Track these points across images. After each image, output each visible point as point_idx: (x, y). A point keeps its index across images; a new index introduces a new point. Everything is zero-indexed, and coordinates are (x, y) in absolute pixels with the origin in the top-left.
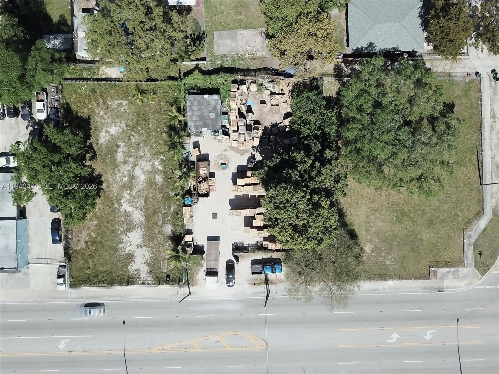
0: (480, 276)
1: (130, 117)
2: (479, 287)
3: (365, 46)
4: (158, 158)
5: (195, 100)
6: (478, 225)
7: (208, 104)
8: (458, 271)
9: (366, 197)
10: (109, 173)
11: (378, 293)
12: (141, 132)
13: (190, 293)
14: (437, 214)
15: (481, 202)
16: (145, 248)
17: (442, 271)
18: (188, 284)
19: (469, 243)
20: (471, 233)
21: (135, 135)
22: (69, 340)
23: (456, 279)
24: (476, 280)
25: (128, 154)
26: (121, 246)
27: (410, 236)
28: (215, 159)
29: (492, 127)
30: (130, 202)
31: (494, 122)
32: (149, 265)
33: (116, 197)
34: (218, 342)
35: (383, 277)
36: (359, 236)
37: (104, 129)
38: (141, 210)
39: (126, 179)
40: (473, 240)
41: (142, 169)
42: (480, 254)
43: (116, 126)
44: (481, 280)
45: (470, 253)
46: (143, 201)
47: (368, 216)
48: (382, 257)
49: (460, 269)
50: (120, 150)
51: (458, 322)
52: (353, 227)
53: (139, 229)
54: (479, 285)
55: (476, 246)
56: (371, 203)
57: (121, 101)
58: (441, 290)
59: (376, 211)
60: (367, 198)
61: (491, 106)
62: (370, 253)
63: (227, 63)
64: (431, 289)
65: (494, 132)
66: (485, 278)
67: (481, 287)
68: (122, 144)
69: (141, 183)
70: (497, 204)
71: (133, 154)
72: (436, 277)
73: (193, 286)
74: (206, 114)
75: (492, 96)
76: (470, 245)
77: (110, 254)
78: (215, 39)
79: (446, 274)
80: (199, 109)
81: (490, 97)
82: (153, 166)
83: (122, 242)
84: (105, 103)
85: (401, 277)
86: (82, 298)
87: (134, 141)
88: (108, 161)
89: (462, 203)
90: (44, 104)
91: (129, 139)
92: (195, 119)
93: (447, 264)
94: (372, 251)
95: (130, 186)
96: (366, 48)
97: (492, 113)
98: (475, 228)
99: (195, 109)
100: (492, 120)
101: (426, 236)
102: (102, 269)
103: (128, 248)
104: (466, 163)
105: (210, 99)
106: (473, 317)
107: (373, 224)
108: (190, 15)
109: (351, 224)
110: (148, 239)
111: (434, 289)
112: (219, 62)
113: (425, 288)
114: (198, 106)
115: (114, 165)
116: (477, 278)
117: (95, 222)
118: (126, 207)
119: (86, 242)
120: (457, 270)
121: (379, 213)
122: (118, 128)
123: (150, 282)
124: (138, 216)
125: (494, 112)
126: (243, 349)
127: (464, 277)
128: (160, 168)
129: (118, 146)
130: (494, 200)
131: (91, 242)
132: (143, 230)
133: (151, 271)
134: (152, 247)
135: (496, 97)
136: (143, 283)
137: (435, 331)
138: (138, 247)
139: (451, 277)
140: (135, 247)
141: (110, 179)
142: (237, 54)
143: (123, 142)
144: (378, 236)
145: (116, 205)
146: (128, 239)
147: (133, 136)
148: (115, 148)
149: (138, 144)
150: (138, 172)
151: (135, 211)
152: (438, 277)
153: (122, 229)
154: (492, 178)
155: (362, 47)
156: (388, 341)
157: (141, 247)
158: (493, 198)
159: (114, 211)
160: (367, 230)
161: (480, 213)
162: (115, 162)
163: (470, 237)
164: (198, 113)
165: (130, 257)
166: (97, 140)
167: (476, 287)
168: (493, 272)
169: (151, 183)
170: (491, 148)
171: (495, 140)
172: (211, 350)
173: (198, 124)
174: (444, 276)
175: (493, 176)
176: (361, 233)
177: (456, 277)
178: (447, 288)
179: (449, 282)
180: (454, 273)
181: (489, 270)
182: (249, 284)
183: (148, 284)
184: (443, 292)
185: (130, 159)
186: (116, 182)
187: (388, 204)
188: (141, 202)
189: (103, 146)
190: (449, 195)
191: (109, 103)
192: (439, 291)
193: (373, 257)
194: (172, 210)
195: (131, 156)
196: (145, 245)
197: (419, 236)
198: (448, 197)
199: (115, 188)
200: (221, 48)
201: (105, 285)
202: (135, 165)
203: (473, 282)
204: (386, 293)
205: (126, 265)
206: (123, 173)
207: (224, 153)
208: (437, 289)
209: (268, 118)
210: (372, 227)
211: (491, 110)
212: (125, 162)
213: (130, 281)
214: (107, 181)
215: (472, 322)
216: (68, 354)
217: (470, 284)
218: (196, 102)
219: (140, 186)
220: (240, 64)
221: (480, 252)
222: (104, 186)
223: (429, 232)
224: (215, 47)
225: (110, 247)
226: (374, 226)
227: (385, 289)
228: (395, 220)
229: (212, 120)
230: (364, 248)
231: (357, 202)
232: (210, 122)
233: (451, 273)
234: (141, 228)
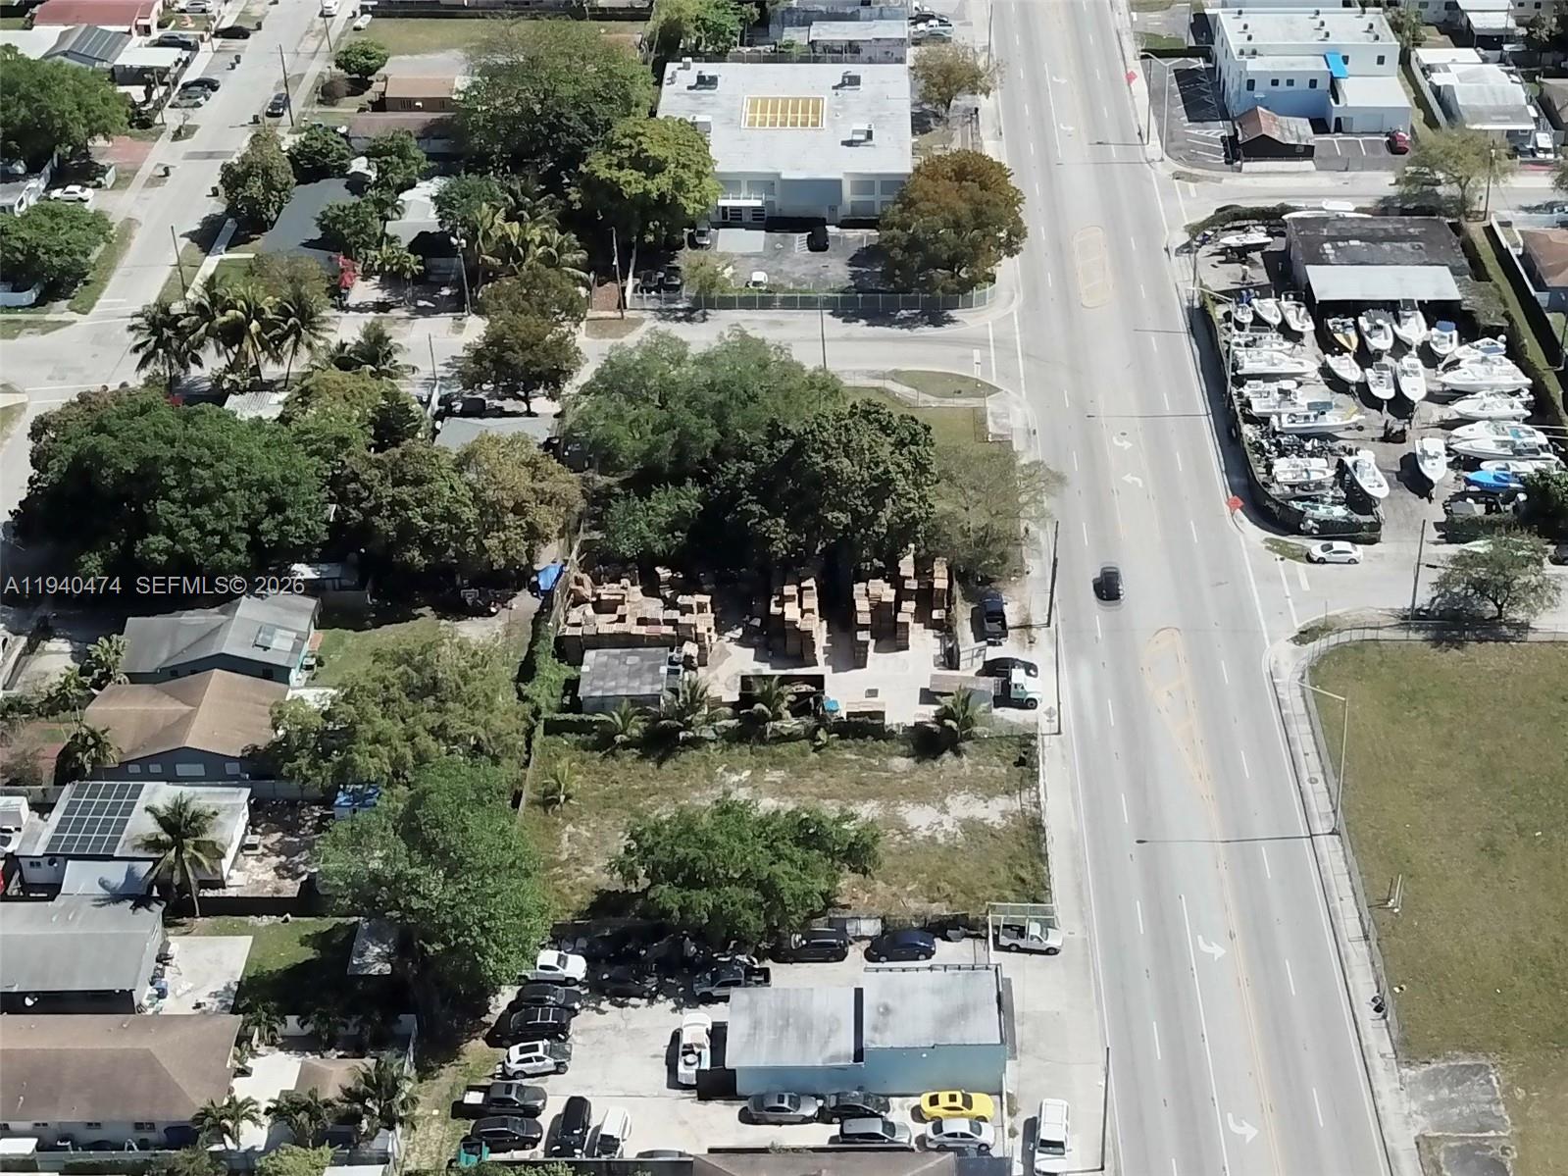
1: (608, 822)
4: (722, 776)
5: (591, 685)
7: (605, 665)
16: (948, 801)
21: (656, 812)
26: (941, 840)
32: (989, 795)
46: (828, 802)
53: (899, 809)
57: (565, 836)
74: (627, 668)
77: (963, 859)
80: (615, 677)
82: (741, 784)
83: (932, 839)
84: (564, 864)
86: (1082, 913)
92: (637, 684)
99: (613, 684)
103: (948, 826)
105: (592, 663)
110: (923, 795)
114: (607, 679)
117: (879, 884)
119: (932, 901)
123: (1033, 794)
128: (747, 773)
131: (932, 892)
132: (902, 802)
133: (1007, 793)
134: (945, 790)
136: (1037, 805)
138: (947, 813)
140: (945, 817)
146: (924, 827)
153: (898, 838)
157: (944, 807)
164: (624, 681)
165: (971, 827)
183: (1038, 796)
191: (564, 856)
194: (854, 757)
196: (942, 800)
205: (993, 834)
213: (1035, 828)
218: (595, 682)
225: (944, 859)
229: (642, 660)
234: (896, 805)
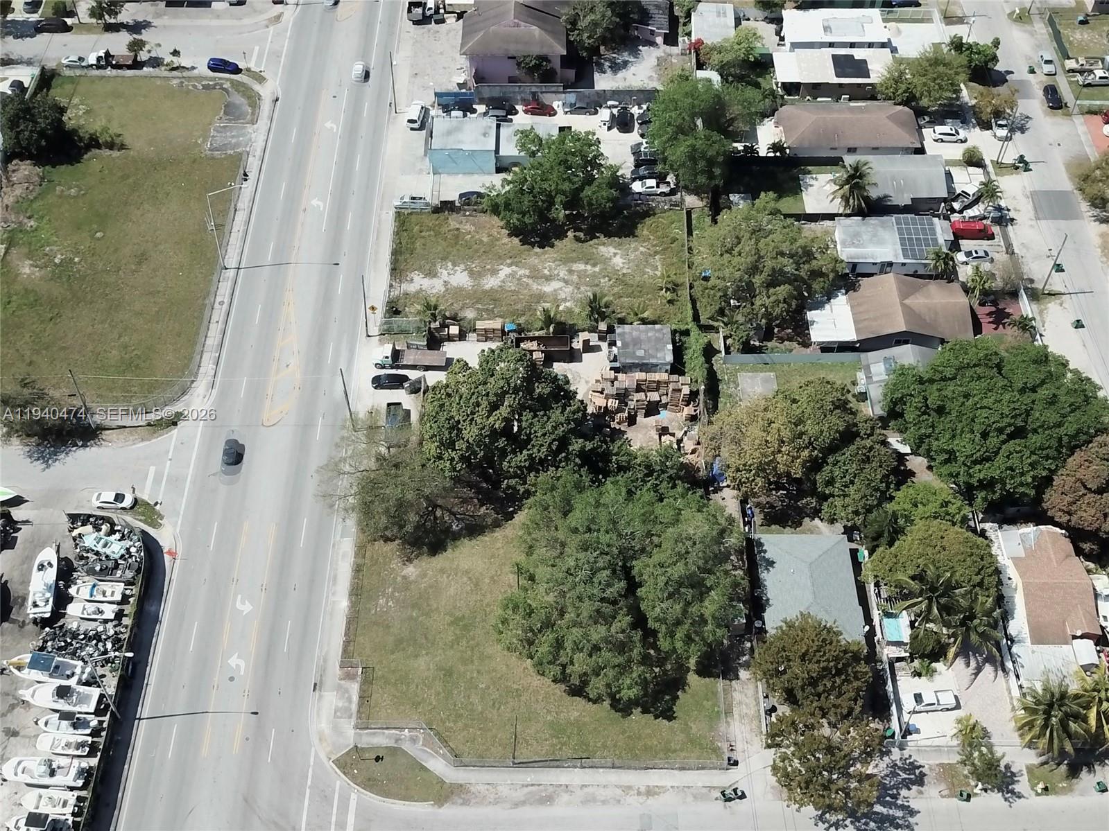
0: (334, 757)
1: (638, 278)
2: (313, 754)
3: (767, 556)
4: (575, 306)
5: (664, 334)
6: (434, 756)
7: (657, 350)
8: (350, 717)
9: (501, 570)
10: (555, 256)
11: (329, 583)
12: (616, 289)
13: (369, 336)
14: (463, 685)
15: (481, 762)
16: (443, 289)
17: (354, 688)
18: (384, 335)
19: (401, 740)
20: (421, 743)
21: (611, 282)
22: (321, 209)
23: (335, 713)
24: (329, 749)
25: (582, 274)
26: (449, 264)
27: (426, 638)
28: (573, 369)
29: (630, 788)
30: (513, 275)
31: (639, 793)
32: (417, 293)
33: (521, 262)
34: (287, 366)
35: (356, 592)
36: (433, 558)
37: (619, 251)
38: (500, 287)
39: (546, 272)
40: (406, 747)
41: (561, 289)
42: (378, 759)
43: (623, 263)
44: (325, 759)
45: (381, 740)
46: (513, 288)
47: (467, 572)
48: (393, 592)
49: (353, 721)
50: (589, 267)
51: (252, 713)
52: (450, 550)
53: (472, 284)
54: (316, 756)
55: (394, 751)
56: (492, 577)
57: (660, 269)
58: (317, 687)
59: (477, 585)
60: (499, 573)
61: (672, 787)
62: (402, 574)
63: (725, 388)
64: (322, 671)
65: (619, 791)
66: (329, 767)
67: (312, 759)
68: (597, 269)
69: (540, 288)
70: (473, 793)
71: (583, 280)
72: (344, 679)
73: (380, 340)
74: (643, 346)
75: (691, 790)
76: (397, 741)
77: (439, 253)
78: (762, 374)
79: (347, 695)
80: (649, 339)
81: (689, 787)
82: (565, 300)
83: (454, 265)
84: (656, 253)
85: (353, 621)
86: (379, 223)
87: (602, 281)
88: (574, 255)
89: (480, 729)
90: (653, 187)
91: (604, 277)
92: (635, 334)
93: (364, 698)
94: (404, 577)
95: (536, 275)
96: (764, 557)
97: (657, 789)
98: (429, 750)
99: (650, 334)
100: (643, 789)
101: (423, 665)
102: (418, 245)
103: (445, 272)
104: (558, 738)
105: (666, 352)
106: (256, 739)
107: (452, 579)
108: (797, 345)
109: (456, 547)
110: (458, 292)
111: (321, 676)
112: (726, 378)
113: (325, 661)
114: (654, 338)
115: (565, 261)
116: (331, 752)
117: (485, 239)
118: (505, 271)
119: (458, 229)
120: (352, 715)
121: (471, 590)
122: (621, 265)
123: (392, 294)
124: (490, 283)
125: (658, 794)
126: (269, 397)
127: (336, 729)
128: (561, 308)
129: (594, 265)
130: (482, 788)
131: (458, 234)
132: (470, 288)
133: (408, 294)
134: (444, 296)
135: (690, 799)
136: (391, 286)
137: (242, 673)
138: (445, 282)
139: (340, 705)
140: (446, 279)
141: (546, 256)
142: (741, 400)
143: (601, 270)
144: (431, 587)
145: (509, 261)
146: (458, 272)
147: (610, 280)
148: (592, 261)
149: (597, 285)
150: (555, 285)
151: (499, 279)
152: (343, 682)
153: (473, 266)
154: (527, 786)
155: (765, 551)
156: (239, 596)
157: (445, 286)
158: (487, 786)
159: (500, 258)
160: (442, 571)
161: (458, 759)
162: (572, 262)
163: (414, 740)
164: (643, 336)
165: (431, 274)
166: (604, 244)
167: (313, 749)
168: (338, 783)
169: (540, 297)
170: (586, 786)
171: (604, 794)
172: (276, 359)
173: (627, 336)
174: (343, 692)
175: (530, 788)
176: (440, 561)
177: (338, 714)
178: (321, 696)
179: (331, 699)
180: (348, 709)
181: (344, 773)
182: (373, 406)
183: (390, 291)
184: (314, 690)
185: (575, 277)
186: (543, 262)
187: (488, 605)
188: (511, 286)
189: (594, 250)
190: (497, 705)
191: (657, 257)
192: (315, 684)
193: (395, 579)
195: (579, 277)
196: (447, 290)
197: (424, 652)
198: (494, 704)
199: (533, 260)
200: (749, 381)
201: (395, 246)
202: (566, 282)
203: (324, 744)
204: (327, 597)
205: (420, 269)
206: (555, 269)
207: (583, 381)
208: (321, 680)
209: (640, 436)
210: (448, 577)
211: (662, 787)
212: (571, 272)
213: (397, 271)
214: (545, 253)
215: (247, 739)
216: (303, 208)
217: (320, 739)
218: (661, 336)
219: (535, 286)
220: (726, 403)
221: (382, 759)
222: (537, 250)
223: (429, 669)
224: (750, 374)
225: (449, 253)
226: (450, 582)
227: (333, 594)
228: (459, 614)
229: (634, 353)
230: (411, 565)
231: (493, 556)
232: (630, 350)
233: (346, 704)
234: (474, 286)
